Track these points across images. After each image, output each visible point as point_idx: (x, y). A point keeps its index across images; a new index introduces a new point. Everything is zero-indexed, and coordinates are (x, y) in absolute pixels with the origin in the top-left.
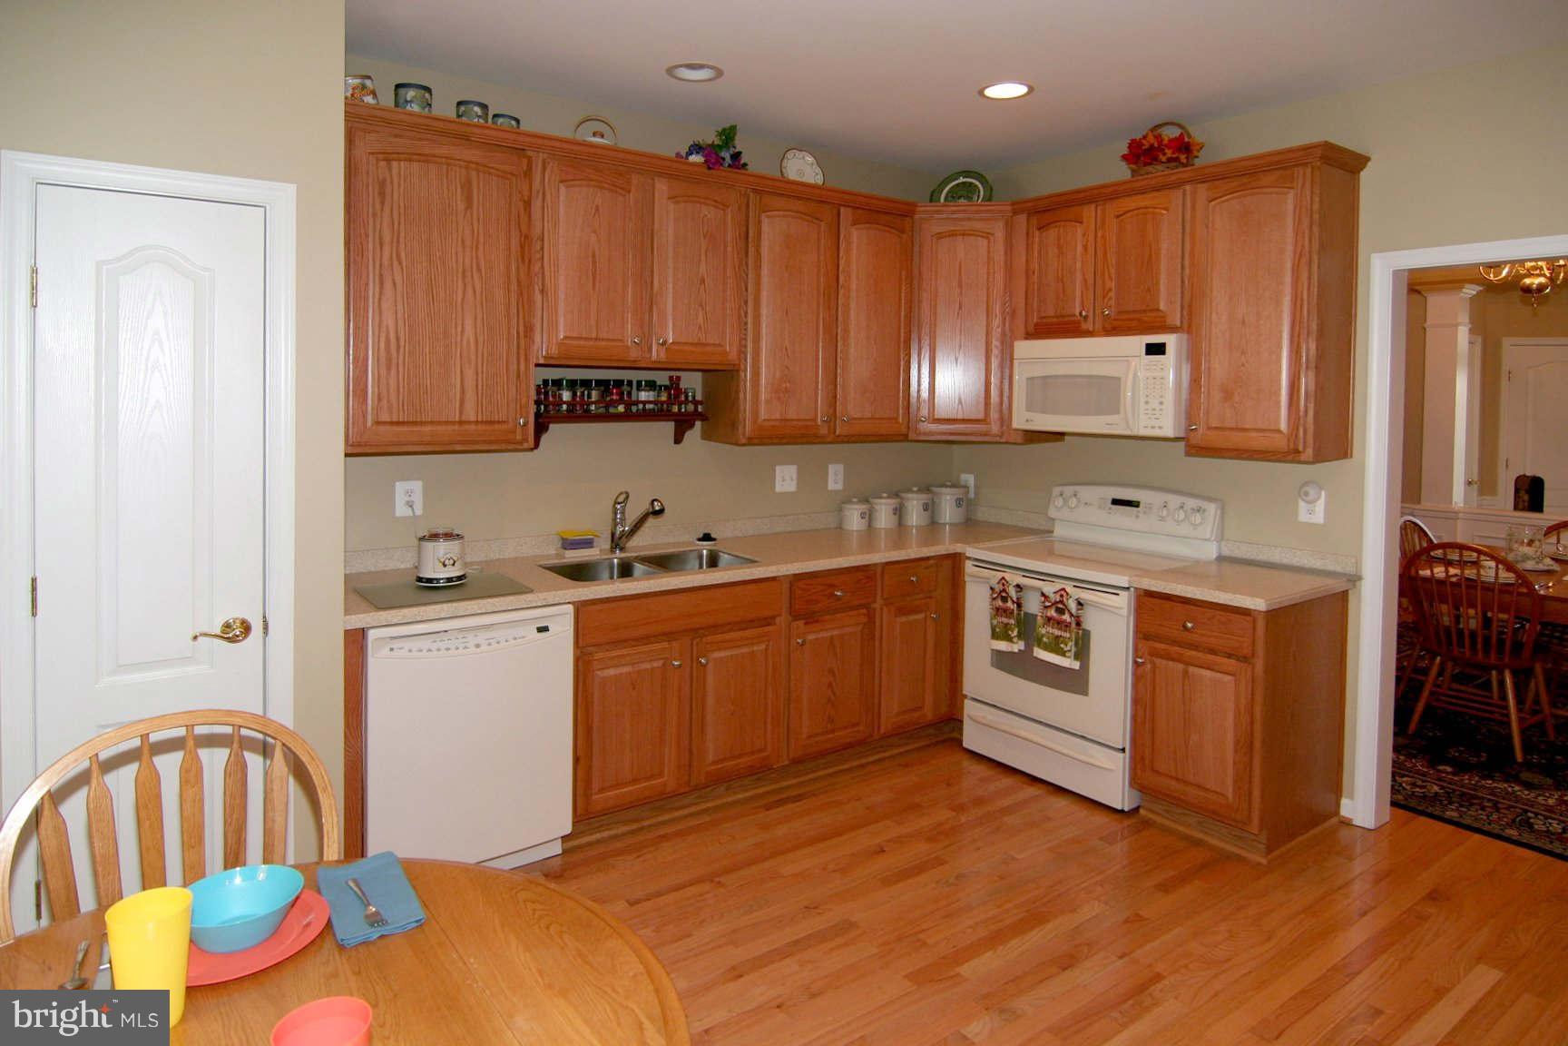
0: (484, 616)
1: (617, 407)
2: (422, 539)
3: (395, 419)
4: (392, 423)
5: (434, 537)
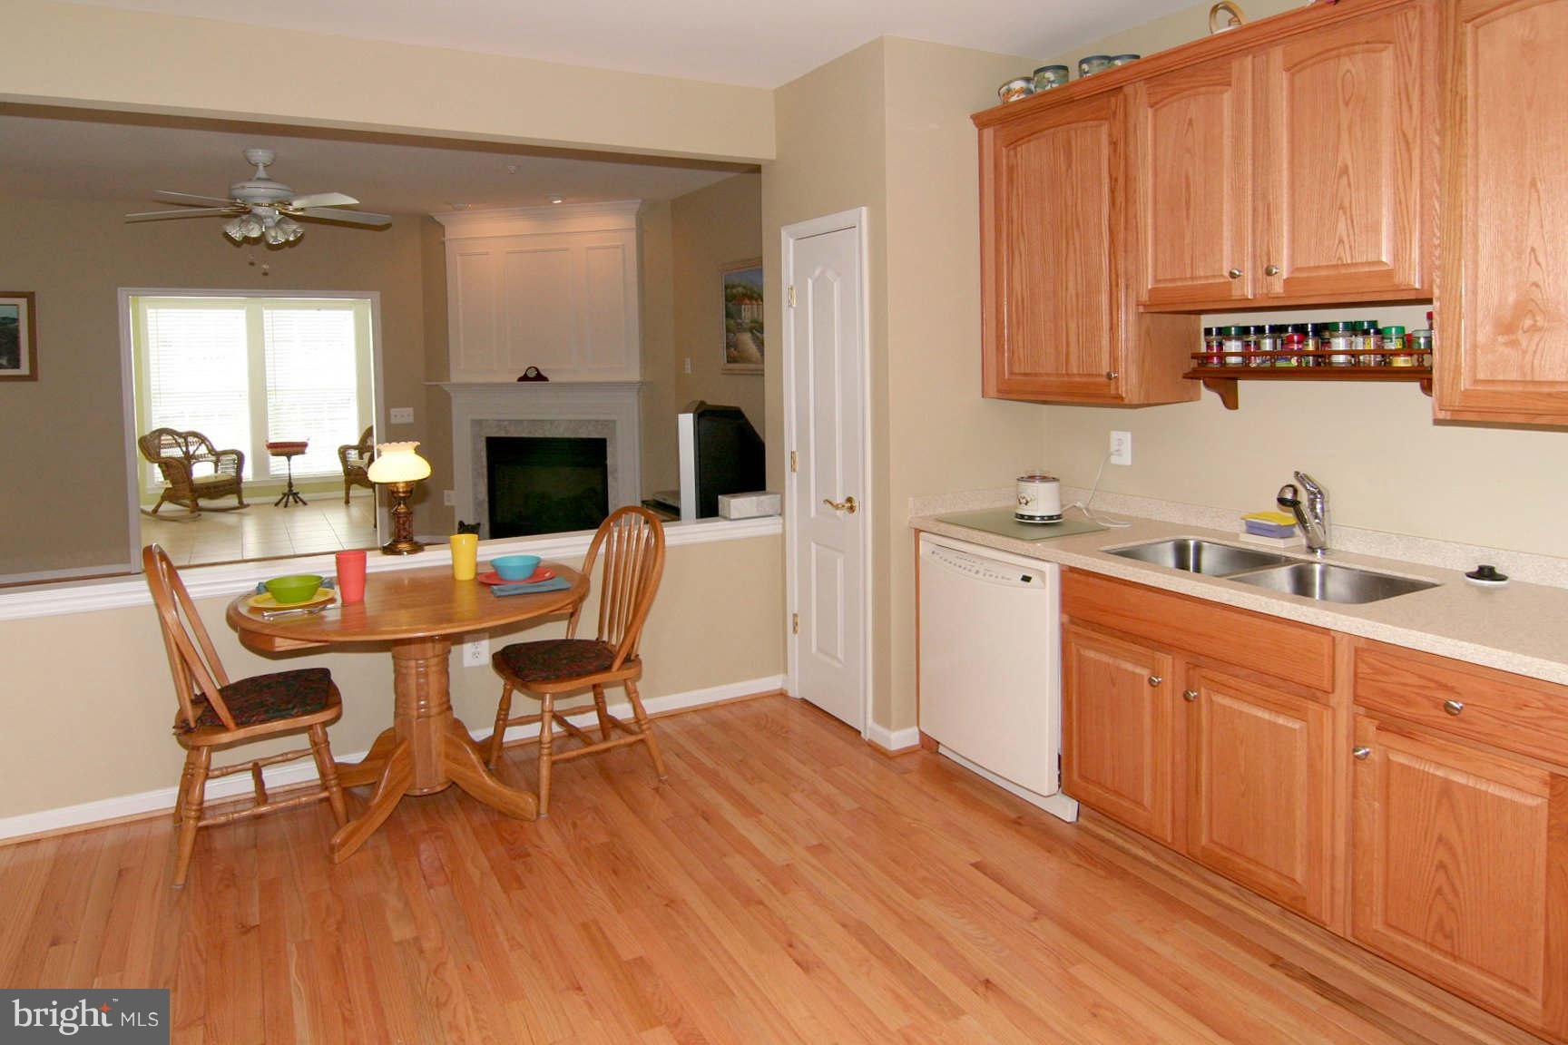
0: (983, 549)
1: (1290, 360)
2: (1022, 479)
3: (1023, 372)
4: (1020, 374)
5: (1032, 478)
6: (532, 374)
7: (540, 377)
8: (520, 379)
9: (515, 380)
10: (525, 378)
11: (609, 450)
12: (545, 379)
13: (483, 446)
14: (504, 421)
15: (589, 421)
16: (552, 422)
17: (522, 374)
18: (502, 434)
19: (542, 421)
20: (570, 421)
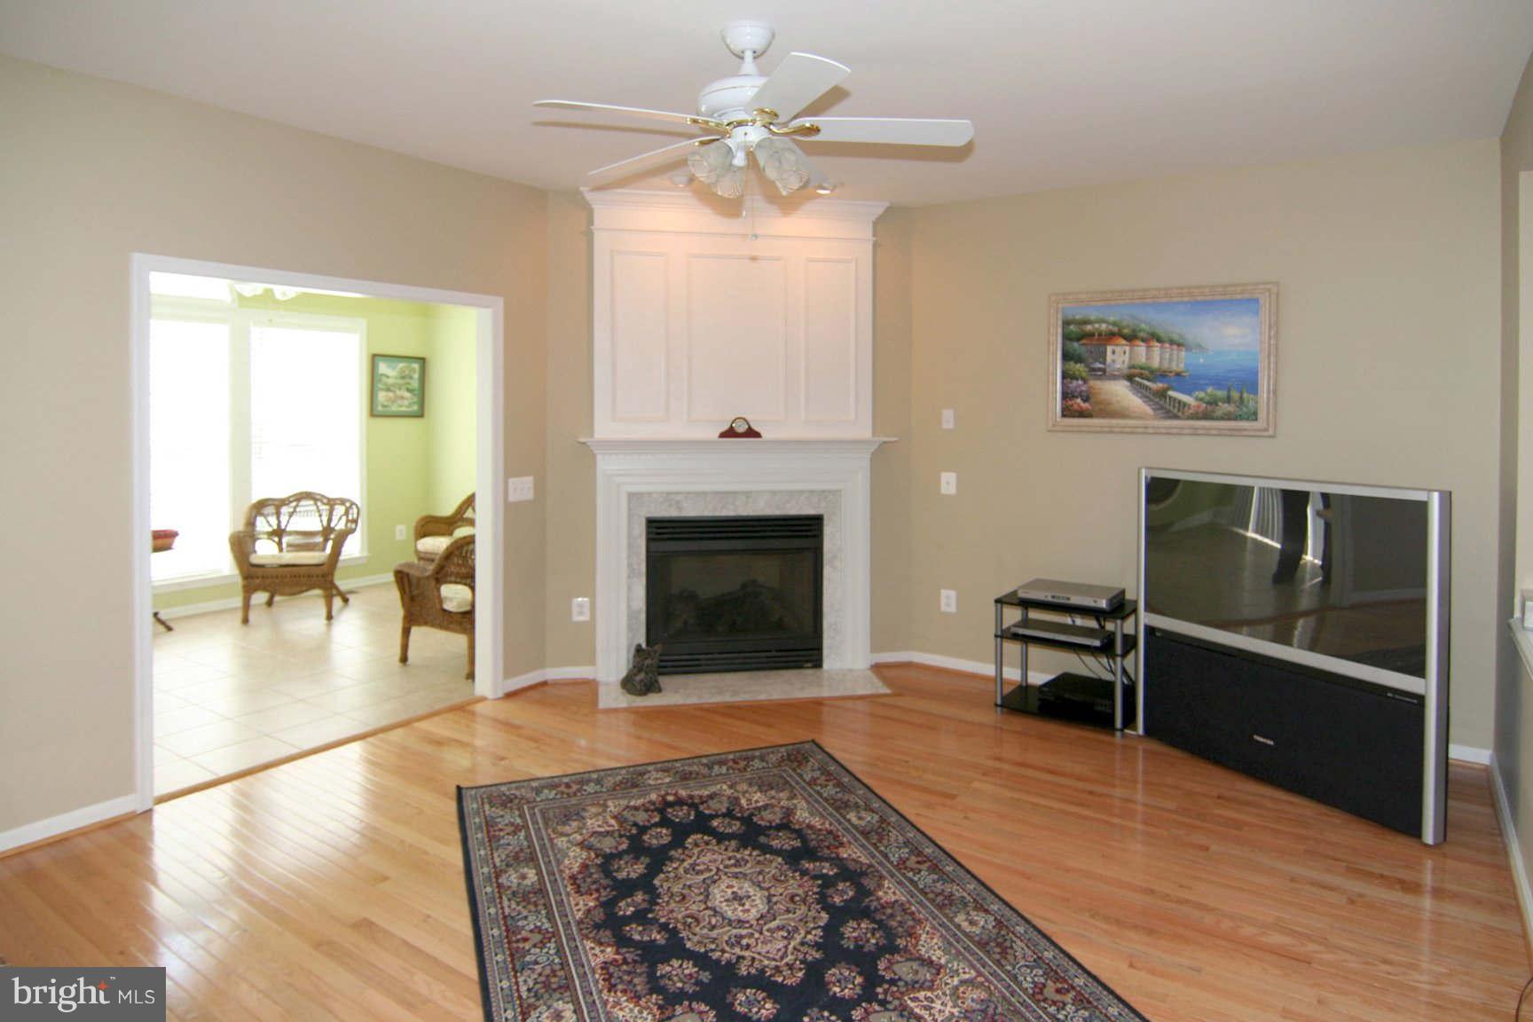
6: (742, 428)
7: (751, 433)
8: (723, 435)
9: (713, 434)
10: (730, 433)
11: (828, 530)
12: (757, 435)
13: (640, 531)
14: (678, 493)
15: (801, 492)
16: (748, 494)
17: (725, 427)
18: (673, 513)
19: (735, 493)
20: (774, 493)
